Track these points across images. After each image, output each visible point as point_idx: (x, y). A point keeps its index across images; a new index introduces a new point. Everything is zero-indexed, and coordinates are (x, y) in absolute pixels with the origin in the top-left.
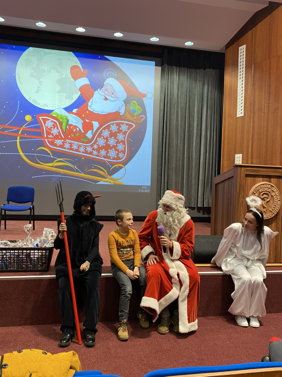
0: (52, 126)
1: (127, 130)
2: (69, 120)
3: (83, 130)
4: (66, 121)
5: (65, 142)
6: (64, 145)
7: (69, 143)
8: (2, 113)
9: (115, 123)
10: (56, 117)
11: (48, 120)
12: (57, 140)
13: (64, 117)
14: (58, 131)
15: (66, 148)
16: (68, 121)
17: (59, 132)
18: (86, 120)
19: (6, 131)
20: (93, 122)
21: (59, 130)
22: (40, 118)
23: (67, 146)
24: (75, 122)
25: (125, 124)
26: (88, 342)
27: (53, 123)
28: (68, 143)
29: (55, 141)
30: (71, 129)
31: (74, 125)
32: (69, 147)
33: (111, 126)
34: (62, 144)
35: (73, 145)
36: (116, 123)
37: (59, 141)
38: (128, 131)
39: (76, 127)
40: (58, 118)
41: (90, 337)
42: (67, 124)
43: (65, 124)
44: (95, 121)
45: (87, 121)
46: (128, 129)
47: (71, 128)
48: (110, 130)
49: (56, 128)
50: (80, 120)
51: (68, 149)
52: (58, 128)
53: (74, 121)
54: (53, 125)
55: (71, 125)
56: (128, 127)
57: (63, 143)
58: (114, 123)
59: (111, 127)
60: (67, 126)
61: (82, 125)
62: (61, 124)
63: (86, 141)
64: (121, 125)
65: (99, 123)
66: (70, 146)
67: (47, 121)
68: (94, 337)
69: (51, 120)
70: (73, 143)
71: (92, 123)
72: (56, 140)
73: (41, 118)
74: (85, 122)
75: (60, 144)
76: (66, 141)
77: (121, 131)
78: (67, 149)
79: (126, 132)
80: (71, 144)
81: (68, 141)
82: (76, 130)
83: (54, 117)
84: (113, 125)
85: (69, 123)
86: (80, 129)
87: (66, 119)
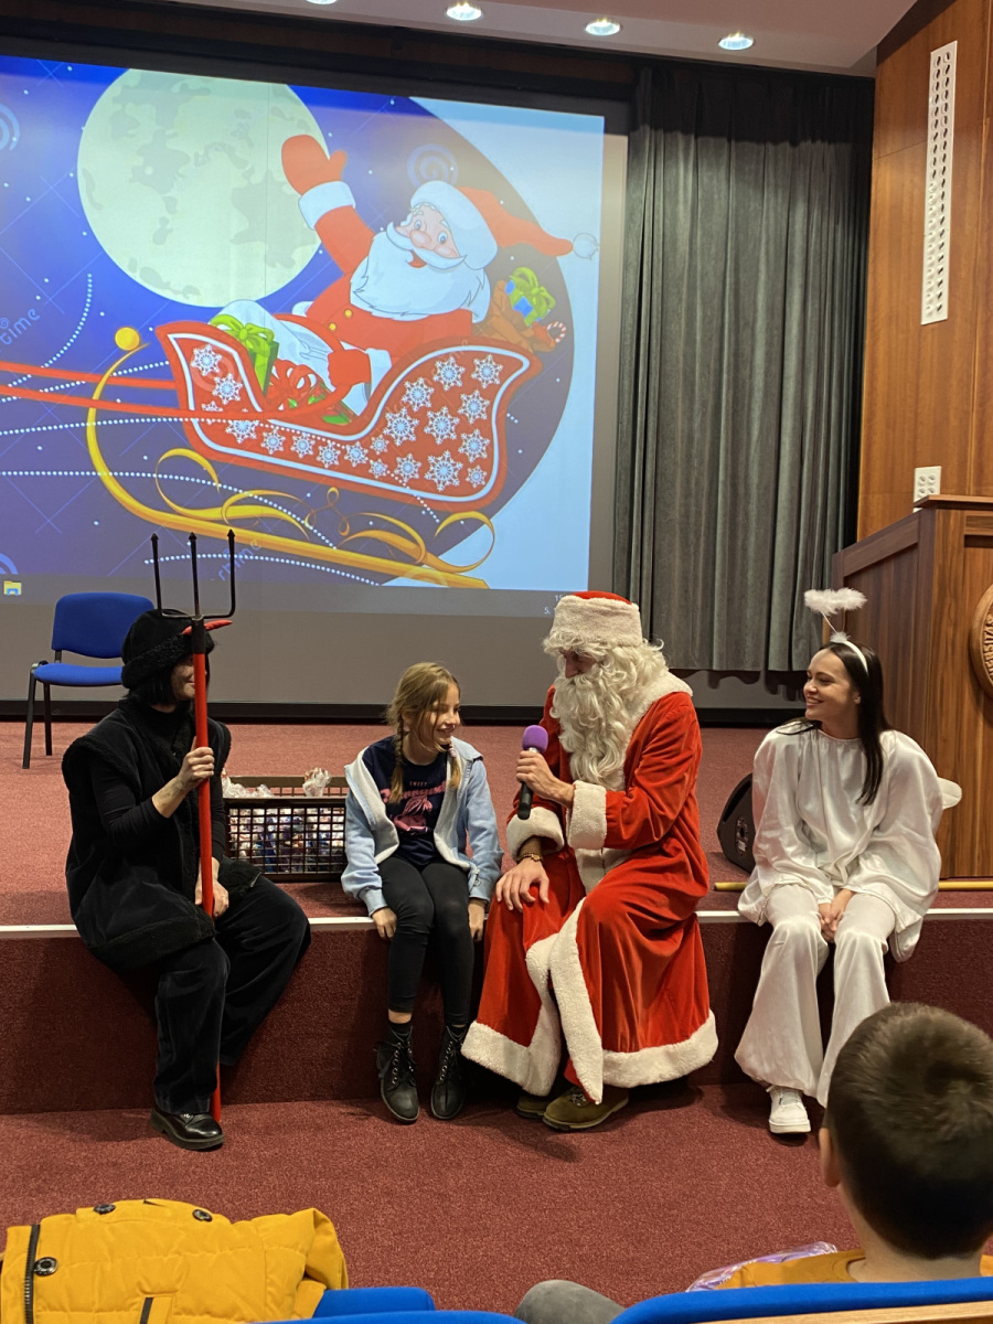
0: (217, 370)
2: (278, 344)
3: (332, 384)
4: (266, 347)
5: (264, 428)
6: (261, 439)
7: (280, 432)
8: (29, 320)
9: (454, 355)
10: (232, 334)
11: (201, 344)
12: (235, 422)
13: (262, 335)
14: (239, 385)
15: (271, 452)
16: (275, 347)
17: (243, 391)
18: (343, 343)
19: (46, 390)
20: (370, 352)
21: (242, 382)
22: (171, 337)
23: (273, 442)
24: (301, 354)
25: (490, 357)
27: (219, 357)
28: (275, 432)
29: (228, 424)
30: (288, 379)
31: (297, 363)
32: (281, 449)
33: (438, 364)
34: (254, 436)
35: (295, 438)
36: (458, 352)
37: (242, 424)
38: (502, 383)
39: (305, 371)
40: (238, 336)
42: (273, 359)
43: (266, 359)
44: (377, 348)
45: (346, 346)
46: (503, 377)
47: (289, 373)
48: (432, 381)
49: (230, 376)
50: (323, 346)
51: (277, 454)
52: (237, 377)
53: (299, 348)
54: (220, 365)
55: (289, 364)
56: (500, 367)
57: (258, 430)
58: (447, 356)
59: (439, 371)
60: (274, 368)
61: (327, 364)
62: (249, 359)
63: (345, 423)
64: (477, 362)
65: (391, 356)
66: (285, 443)
67: (196, 351)
69: (213, 346)
70: (295, 434)
71: (367, 355)
72: (230, 422)
73: (175, 339)
74: (337, 349)
75: (246, 437)
76: (270, 424)
77: (477, 384)
78: (272, 456)
79: (493, 389)
80: (289, 437)
81: (275, 426)
82: (308, 381)
83: (223, 332)
84: (443, 361)
85: (279, 357)
86: (319, 380)
87: (269, 340)
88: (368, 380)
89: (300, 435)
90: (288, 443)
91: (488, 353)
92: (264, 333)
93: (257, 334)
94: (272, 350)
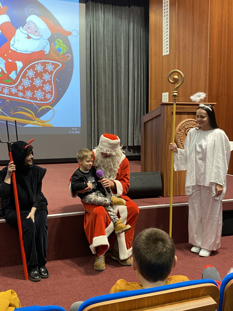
3: (6, 71)
9: (40, 63)
20: (17, 62)
25: (50, 63)
33: (36, 65)
36: (41, 62)
38: (54, 70)
44: (18, 61)
45: (10, 61)
46: (55, 69)
48: (35, 70)
50: (3, 60)
56: (53, 66)
58: (38, 63)
59: (36, 67)
61: (5, 66)
63: (10, 82)
64: (47, 65)
65: (23, 63)
71: (16, 63)
77: (47, 71)
79: (52, 72)
84: (38, 64)
86: (2, 70)
88: (16, 70)
91: (50, 62)
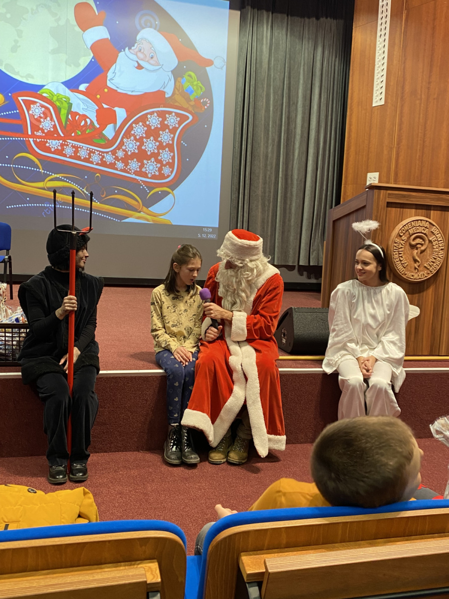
0: (42, 115)
1: (177, 126)
2: (72, 104)
3: (98, 124)
4: (66, 105)
5: (65, 145)
6: (63, 149)
7: (73, 147)
9: (156, 112)
10: (49, 98)
11: (34, 103)
12: (51, 141)
15: (68, 156)
16: (70, 105)
17: (55, 126)
18: (103, 105)
20: (116, 109)
21: (54, 122)
22: (20, 98)
23: (69, 151)
24: (83, 109)
25: (173, 114)
26: (76, 476)
27: (43, 109)
28: (70, 146)
29: (47, 142)
30: (76, 121)
31: (81, 113)
32: (73, 154)
33: (149, 116)
34: (60, 148)
35: (79, 149)
36: (158, 111)
37: (54, 142)
38: (179, 126)
39: (85, 117)
40: (52, 99)
41: (79, 467)
42: (69, 112)
43: (66, 111)
45: (105, 106)
46: (180, 123)
47: (77, 118)
48: (146, 124)
49: (48, 119)
50: (94, 105)
51: (71, 157)
52: (52, 119)
53: (82, 106)
54: (44, 113)
55: (77, 114)
56: (178, 119)
57: (62, 145)
58: (153, 112)
59: (149, 119)
60: (70, 115)
61: (95, 114)
62: (57, 111)
63: (104, 143)
64: (167, 116)
65: (126, 111)
66: (74, 152)
67: (32, 106)
68: (84, 467)
69: (40, 103)
70: (80, 147)
71: (115, 111)
72: (48, 140)
73: (22, 100)
74: (101, 107)
75: (56, 148)
76: (67, 142)
77: (167, 126)
78: (68, 158)
79: (175, 129)
80: (77, 148)
81: (70, 143)
82: (86, 122)
83: (45, 97)
84: (151, 115)
85: (72, 110)
86: (92, 122)
87: (67, 102)
88: (115, 122)
89: (82, 148)
90: (76, 152)
91: (173, 112)
92: (65, 98)
93: (62, 99)
94: (69, 107)
